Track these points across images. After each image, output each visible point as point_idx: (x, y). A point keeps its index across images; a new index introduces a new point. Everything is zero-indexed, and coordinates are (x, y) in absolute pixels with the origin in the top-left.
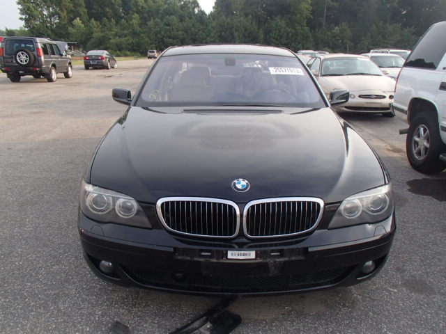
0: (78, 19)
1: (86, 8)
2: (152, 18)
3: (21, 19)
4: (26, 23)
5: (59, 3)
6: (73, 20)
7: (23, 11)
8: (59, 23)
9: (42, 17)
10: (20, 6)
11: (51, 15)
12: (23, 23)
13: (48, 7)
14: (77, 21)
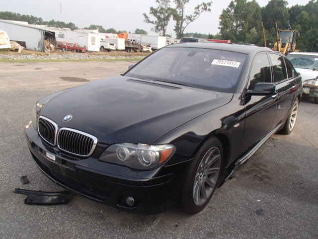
0: (255, 28)
1: (262, 21)
2: (312, 28)
3: (219, 28)
4: (221, 31)
5: (245, 18)
6: (251, 28)
7: (221, 23)
8: (242, 31)
9: (232, 27)
10: (220, 20)
11: (237, 26)
12: (219, 30)
13: (237, 20)
14: (254, 30)
